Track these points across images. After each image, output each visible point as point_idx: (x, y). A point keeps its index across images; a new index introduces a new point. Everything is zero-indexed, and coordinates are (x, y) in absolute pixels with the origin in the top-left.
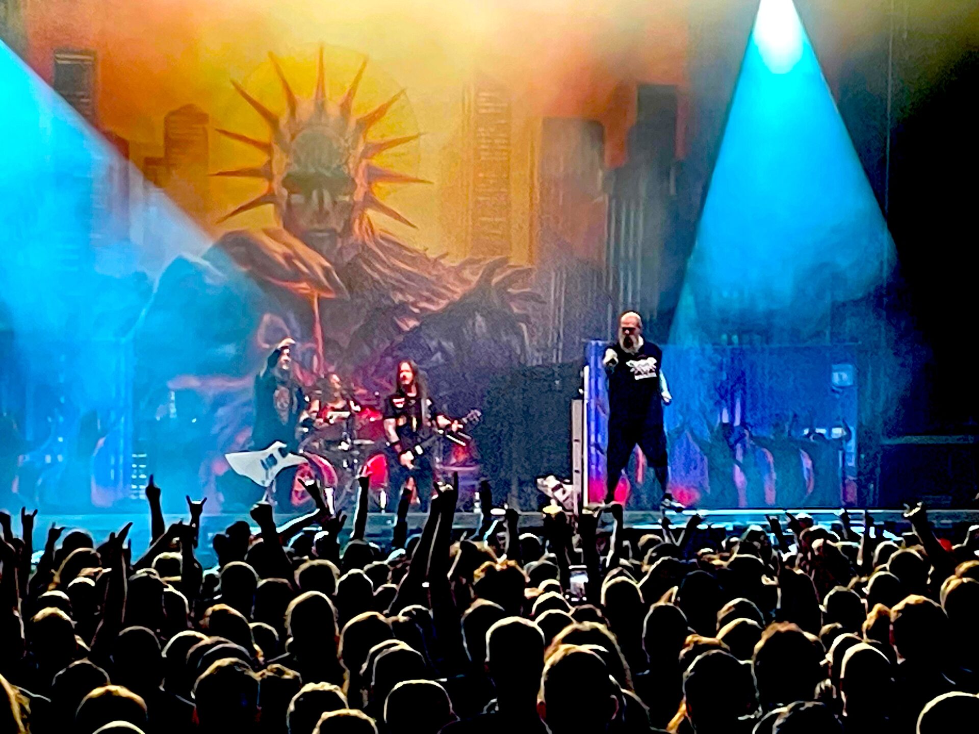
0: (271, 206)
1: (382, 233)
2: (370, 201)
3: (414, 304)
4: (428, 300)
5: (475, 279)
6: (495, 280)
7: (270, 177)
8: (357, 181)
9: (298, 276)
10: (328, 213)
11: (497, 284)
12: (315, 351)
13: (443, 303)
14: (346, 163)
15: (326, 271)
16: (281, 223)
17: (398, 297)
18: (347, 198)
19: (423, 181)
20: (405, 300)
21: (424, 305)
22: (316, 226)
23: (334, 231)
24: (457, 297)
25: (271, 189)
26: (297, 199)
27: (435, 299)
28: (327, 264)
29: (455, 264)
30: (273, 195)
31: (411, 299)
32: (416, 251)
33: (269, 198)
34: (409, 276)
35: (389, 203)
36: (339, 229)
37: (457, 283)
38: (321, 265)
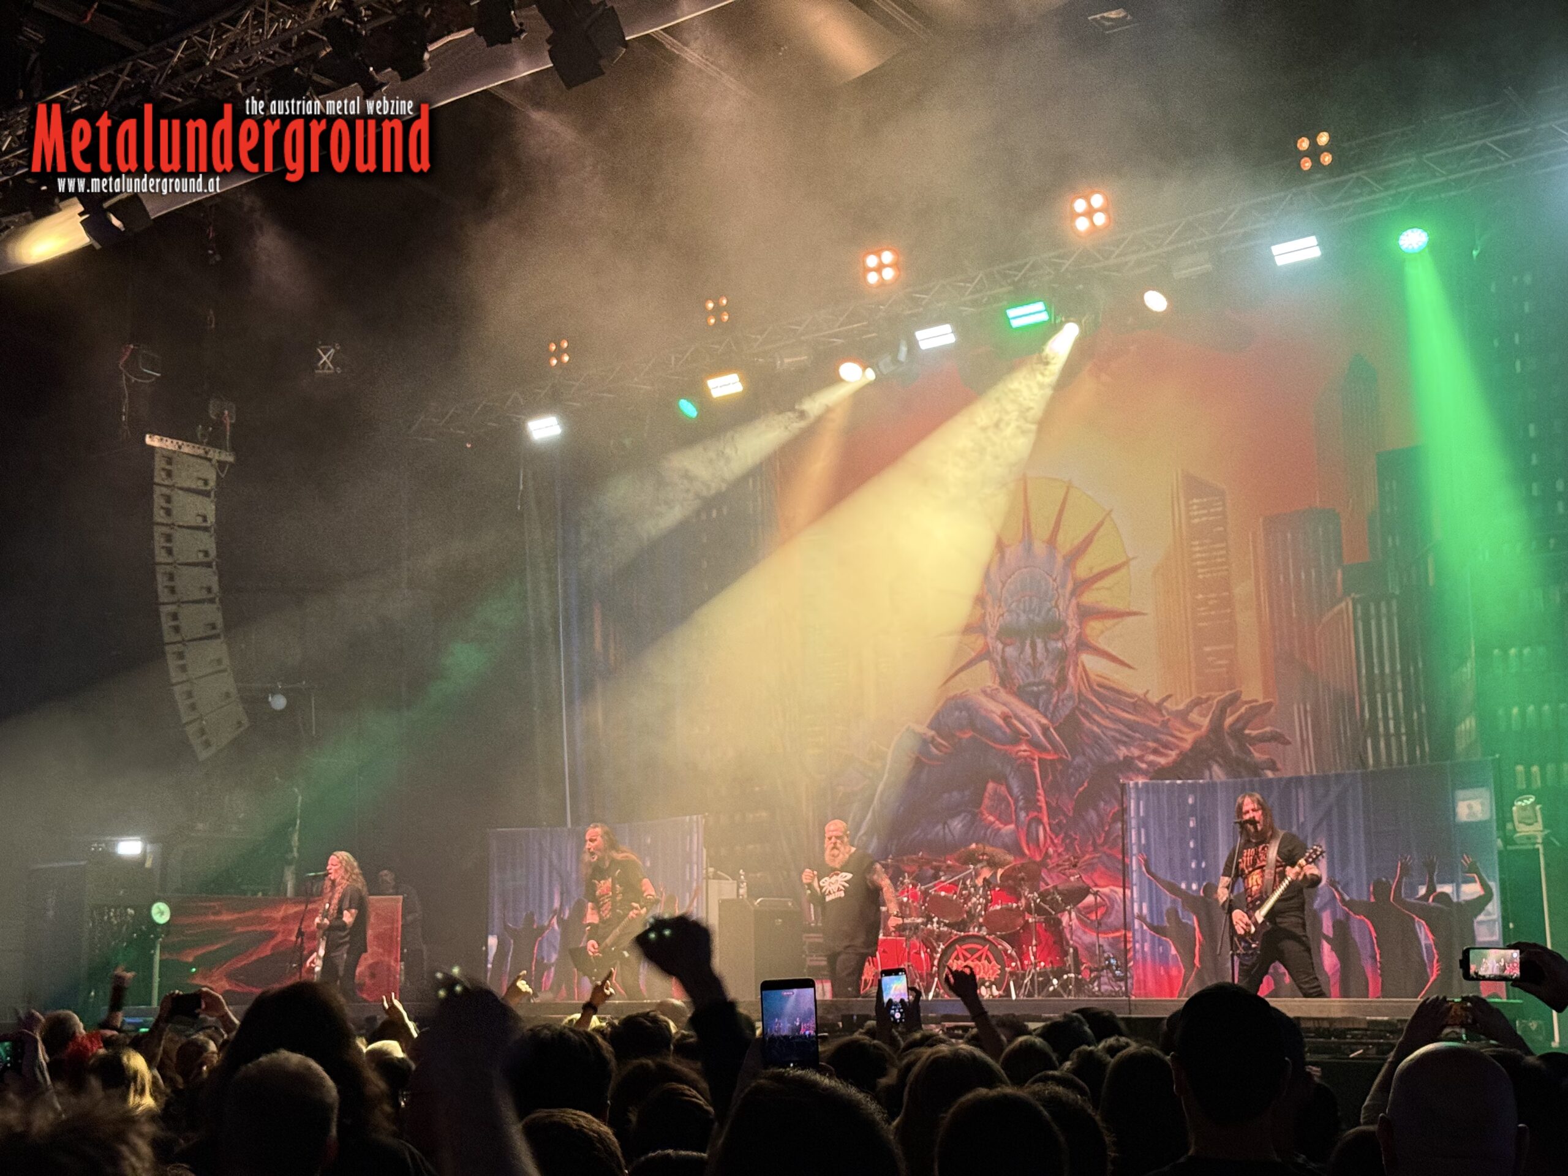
0: (986, 663)
1: (1099, 679)
2: (1083, 644)
3: (1141, 758)
4: (1155, 752)
5: (1205, 722)
6: (1229, 721)
7: (985, 634)
8: (1069, 623)
9: (1017, 737)
10: (1041, 664)
11: (1232, 725)
12: (1039, 821)
13: (1173, 754)
14: (1057, 606)
15: (1045, 730)
16: (998, 680)
17: (1122, 752)
18: (1060, 644)
19: (1135, 614)
20: (1130, 755)
21: (1151, 757)
22: (1032, 679)
23: (1048, 683)
24: (1187, 746)
25: (986, 645)
26: (1011, 651)
27: (1162, 750)
28: (1044, 721)
29: (1181, 707)
30: (988, 652)
31: (1136, 752)
32: (1136, 696)
33: (985, 654)
34: (1130, 725)
35: (1102, 644)
36: (1054, 680)
37: (1186, 730)
38: (1039, 723)
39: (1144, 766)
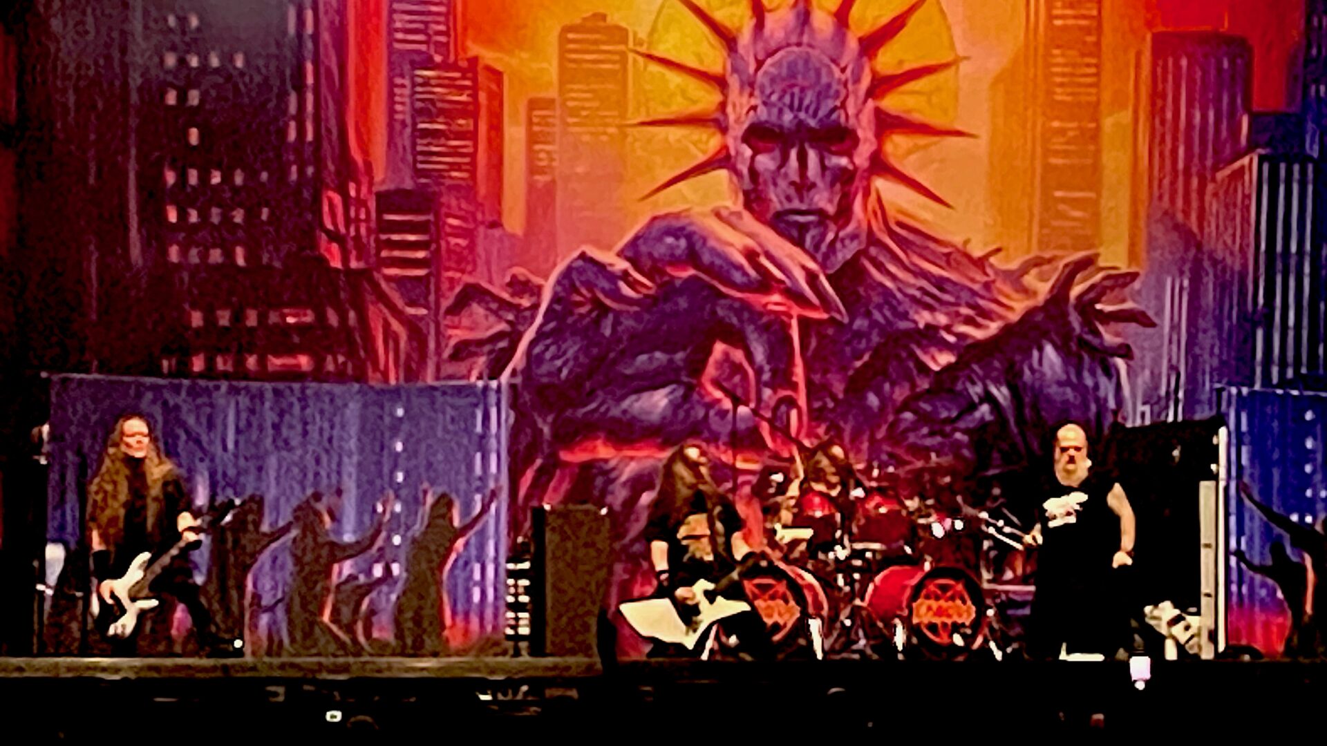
1: (900, 216)
21: (963, 328)
38: (804, 267)
39: (951, 339)
